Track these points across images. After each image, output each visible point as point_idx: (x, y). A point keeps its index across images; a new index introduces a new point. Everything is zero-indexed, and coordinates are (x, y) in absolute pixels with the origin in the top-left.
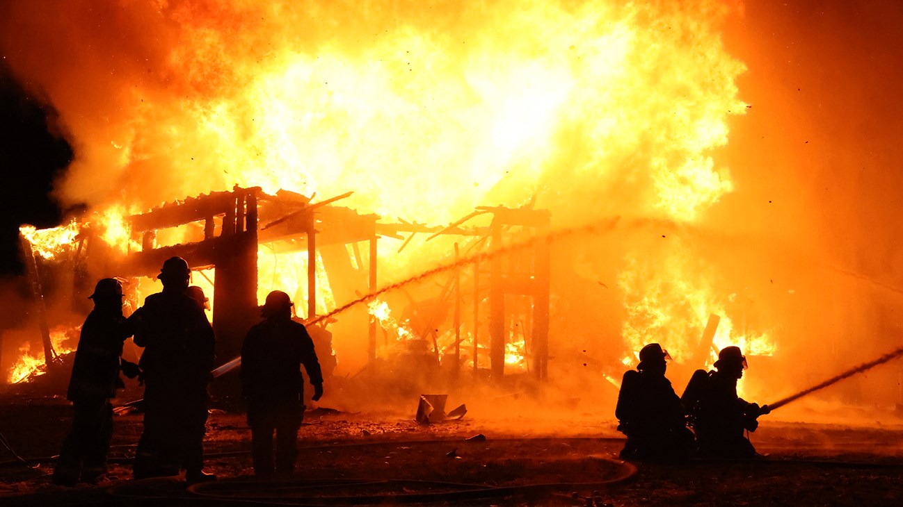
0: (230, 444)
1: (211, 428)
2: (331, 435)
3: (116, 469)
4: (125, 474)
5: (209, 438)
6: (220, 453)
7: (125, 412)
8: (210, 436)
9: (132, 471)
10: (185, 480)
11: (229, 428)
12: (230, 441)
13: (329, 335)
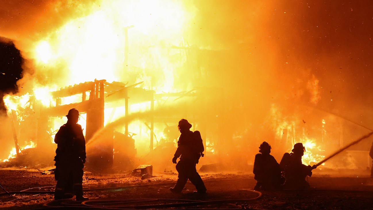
0: (94, 185)
1: (85, 179)
2: (135, 182)
3: (47, 196)
4: (51, 198)
5: (85, 183)
6: (89, 189)
7: (49, 173)
8: (85, 182)
9: (54, 197)
10: (75, 200)
11: (93, 179)
12: (93, 184)
13: (133, 141)
